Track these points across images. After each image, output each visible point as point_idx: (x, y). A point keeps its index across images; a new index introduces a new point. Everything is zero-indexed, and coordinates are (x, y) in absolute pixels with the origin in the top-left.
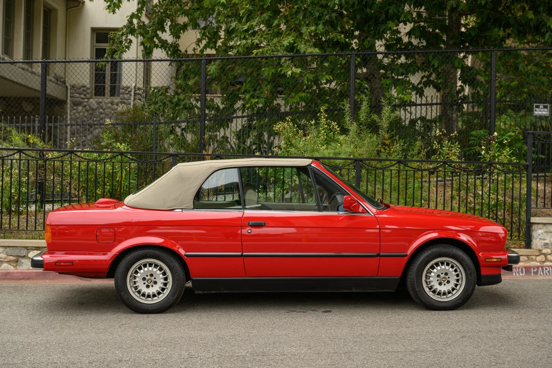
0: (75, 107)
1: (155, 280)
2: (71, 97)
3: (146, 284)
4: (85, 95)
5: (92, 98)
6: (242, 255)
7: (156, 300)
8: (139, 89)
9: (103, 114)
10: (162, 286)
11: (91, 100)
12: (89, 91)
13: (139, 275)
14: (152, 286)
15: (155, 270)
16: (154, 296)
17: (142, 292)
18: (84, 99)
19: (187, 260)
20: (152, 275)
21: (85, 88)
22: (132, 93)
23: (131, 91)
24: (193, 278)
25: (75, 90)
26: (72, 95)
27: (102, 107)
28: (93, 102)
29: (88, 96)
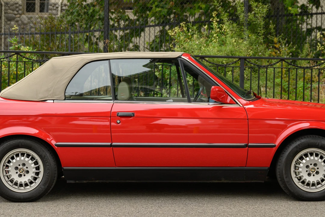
0: (9, 22)
1: (27, 169)
2: (5, 13)
3: (18, 174)
4: (17, 11)
5: (24, 14)
6: (111, 146)
7: (29, 189)
8: (65, 5)
9: (33, 28)
10: (34, 175)
11: (23, 15)
12: (21, 7)
13: (11, 164)
14: (25, 175)
15: (27, 159)
16: (26, 185)
17: (15, 181)
18: (17, 14)
19: (58, 150)
20: (24, 165)
21: (18, 5)
22: (59, 9)
23: (57, 8)
24: (64, 168)
25: (9, 7)
26: (6, 11)
27: (32, 22)
28: (25, 17)
29: (20, 12)
